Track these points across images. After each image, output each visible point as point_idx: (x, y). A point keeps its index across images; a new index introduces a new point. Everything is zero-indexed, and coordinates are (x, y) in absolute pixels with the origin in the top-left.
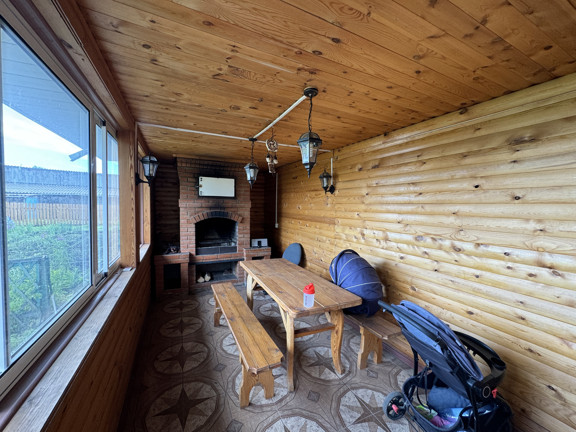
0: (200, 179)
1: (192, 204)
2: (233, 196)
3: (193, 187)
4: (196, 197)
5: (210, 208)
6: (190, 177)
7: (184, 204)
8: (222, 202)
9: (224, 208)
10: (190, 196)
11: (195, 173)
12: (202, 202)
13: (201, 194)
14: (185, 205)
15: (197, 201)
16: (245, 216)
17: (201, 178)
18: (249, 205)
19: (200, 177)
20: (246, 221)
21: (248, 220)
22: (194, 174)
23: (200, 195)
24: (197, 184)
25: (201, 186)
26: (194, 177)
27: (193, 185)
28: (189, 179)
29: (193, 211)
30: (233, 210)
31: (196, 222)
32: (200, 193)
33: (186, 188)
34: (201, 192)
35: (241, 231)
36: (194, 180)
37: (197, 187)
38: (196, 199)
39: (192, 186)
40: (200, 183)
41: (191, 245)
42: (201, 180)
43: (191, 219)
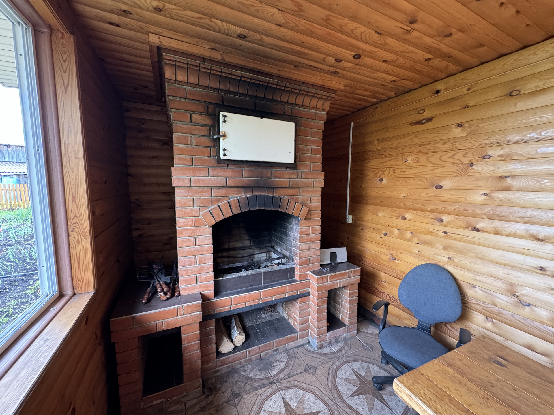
0: (221, 119)
1: (204, 181)
2: (292, 161)
3: (206, 136)
4: (213, 161)
5: (245, 188)
6: (197, 112)
7: (184, 180)
8: (269, 175)
9: (274, 188)
10: (200, 160)
11: (210, 103)
12: (227, 174)
13: (225, 155)
14: (187, 181)
15: (215, 173)
16: (313, 205)
17: (225, 116)
18: (319, 182)
19: (221, 114)
20: (314, 214)
21: (318, 213)
22: (207, 105)
23: (222, 157)
24: (214, 130)
25: (224, 136)
26: (207, 113)
27: (206, 133)
28: (194, 116)
29: (206, 196)
30: (290, 191)
31: (214, 222)
32: (222, 153)
33: (189, 139)
34: (224, 150)
35: (305, 237)
36: (208, 121)
37: (216, 137)
38: (212, 167)
39: (203, 136)
40: (223, 127)
41: (204, 276)
42: (225, 121)
43: (203, 215)
